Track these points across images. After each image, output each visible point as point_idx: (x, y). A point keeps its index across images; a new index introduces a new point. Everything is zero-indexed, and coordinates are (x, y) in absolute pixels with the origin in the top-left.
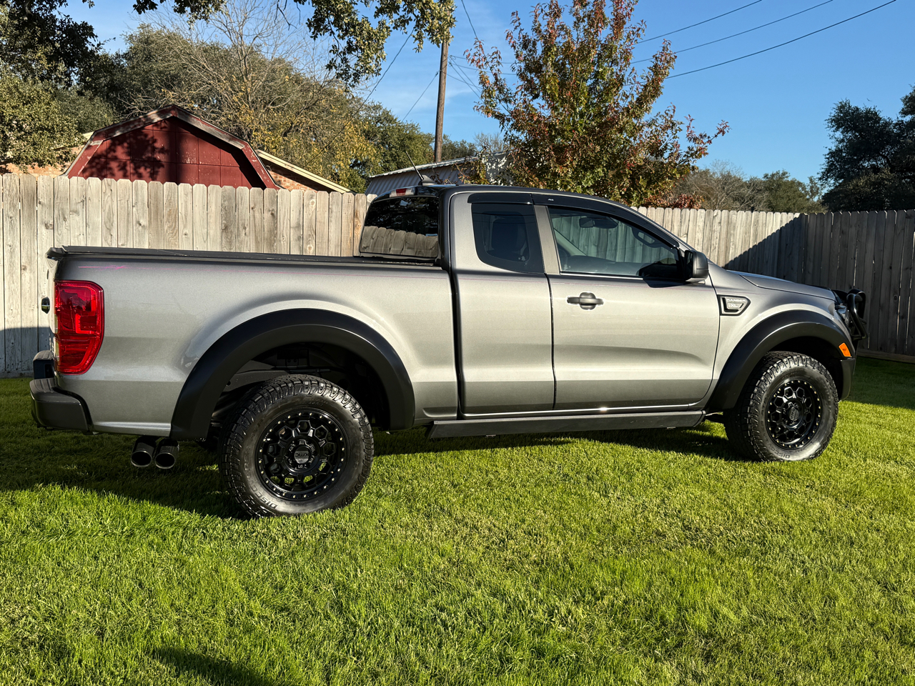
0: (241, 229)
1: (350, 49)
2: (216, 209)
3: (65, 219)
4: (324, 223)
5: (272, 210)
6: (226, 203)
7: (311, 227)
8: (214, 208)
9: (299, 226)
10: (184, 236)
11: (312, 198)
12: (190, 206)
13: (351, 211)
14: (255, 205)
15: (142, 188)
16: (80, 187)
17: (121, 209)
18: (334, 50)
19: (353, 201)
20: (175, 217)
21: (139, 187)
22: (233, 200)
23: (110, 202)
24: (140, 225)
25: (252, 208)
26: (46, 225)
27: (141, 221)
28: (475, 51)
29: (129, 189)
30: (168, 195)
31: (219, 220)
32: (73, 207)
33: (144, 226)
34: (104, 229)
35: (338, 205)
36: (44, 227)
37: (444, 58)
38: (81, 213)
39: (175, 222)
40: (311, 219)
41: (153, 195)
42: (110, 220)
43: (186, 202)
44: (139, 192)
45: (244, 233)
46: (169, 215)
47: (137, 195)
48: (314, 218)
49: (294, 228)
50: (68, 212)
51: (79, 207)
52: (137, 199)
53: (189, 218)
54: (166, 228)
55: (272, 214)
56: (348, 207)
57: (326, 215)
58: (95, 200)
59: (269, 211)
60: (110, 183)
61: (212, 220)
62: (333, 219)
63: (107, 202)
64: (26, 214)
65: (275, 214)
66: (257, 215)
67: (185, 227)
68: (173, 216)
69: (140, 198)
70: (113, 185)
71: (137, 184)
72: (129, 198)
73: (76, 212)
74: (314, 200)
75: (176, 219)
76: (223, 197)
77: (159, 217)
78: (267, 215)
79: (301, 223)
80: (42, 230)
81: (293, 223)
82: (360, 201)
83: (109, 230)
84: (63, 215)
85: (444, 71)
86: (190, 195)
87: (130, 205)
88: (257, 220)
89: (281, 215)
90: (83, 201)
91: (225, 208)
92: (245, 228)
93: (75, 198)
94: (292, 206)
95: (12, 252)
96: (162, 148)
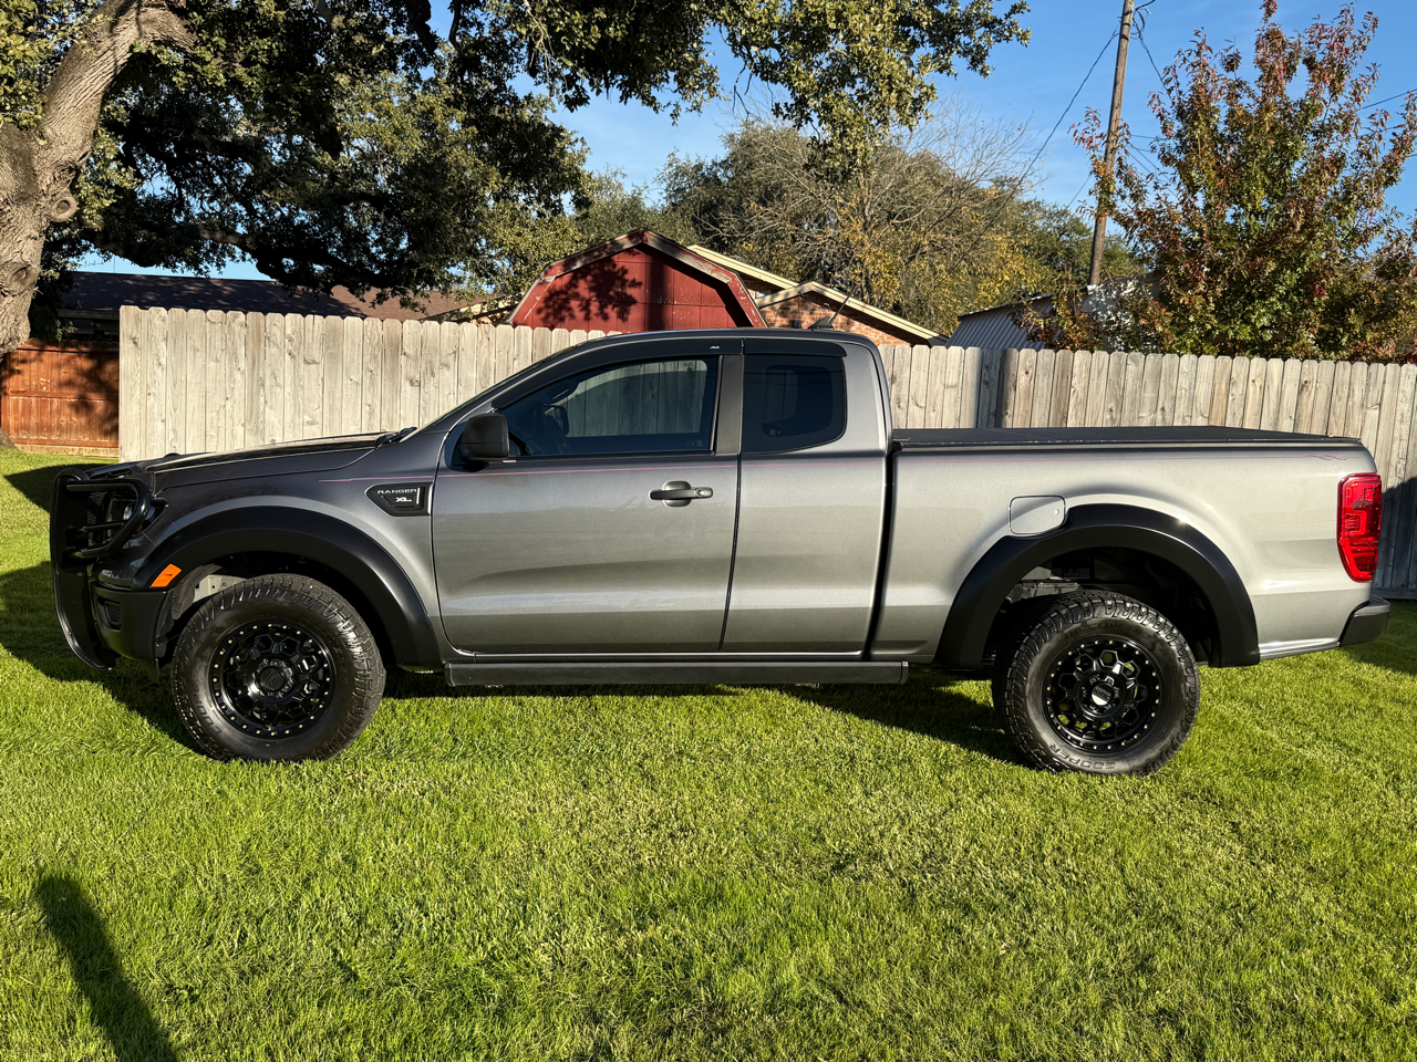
3: (433, 374)
15: (526, 337)
16: (451, 335)
21: (522, 336)
23: (486, 354)
26: (411, 381)
28: (1085, 125)
29: (510, 337)
32: (444, 360)
36: (408, 384)
38: (452, 366)
41: (538, 346)
44: (522, 341)
47: (519, 344)
50: (437, 365)
51: (451, 359)
58: (470, 352)
60: (488, 330)
63: (483, 353)
64: (388, 367)
69: (522, 349)
70: (490, 332)
71: (519, 331)
73: (447, 366)
80: (407, 386)
84: (432, 369)
87: (511, 358)
90: (455, 352)
93: (446, 349)
95: (371, 413)
96: (634, 281)
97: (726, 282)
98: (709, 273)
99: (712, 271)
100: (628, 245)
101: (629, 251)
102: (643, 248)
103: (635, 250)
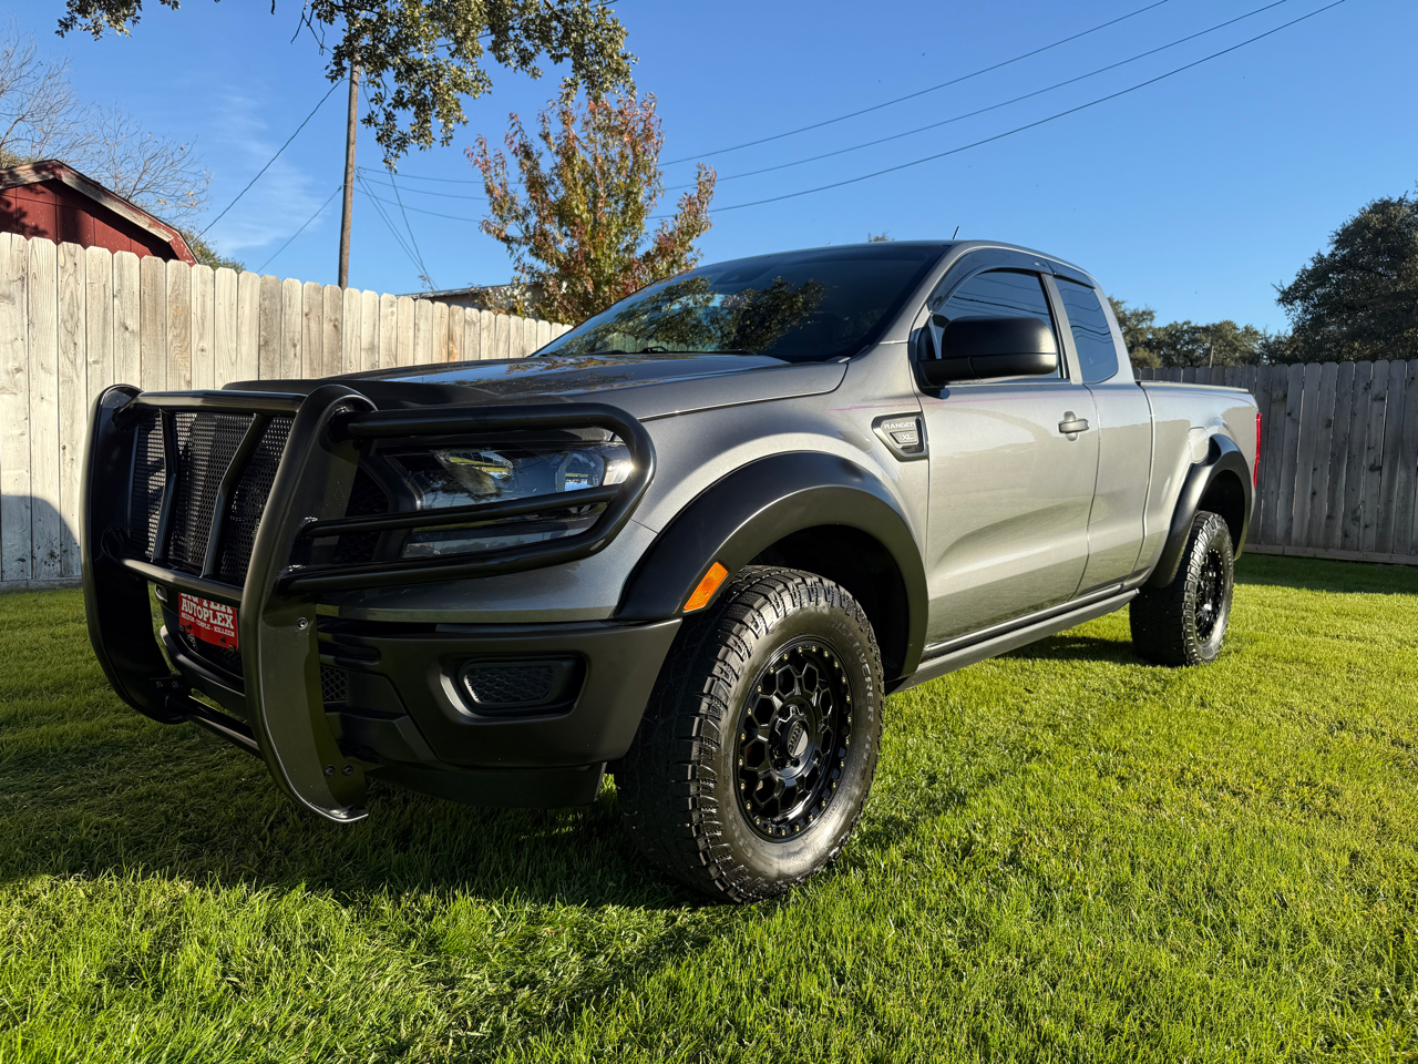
0: (289, 346)
1: (399, 102)
2: (251, 310)
4: (408, 346)
5: (336, 320)
6: (267, 302)
7: (390, 350)
8: (249, 311)
9: (373, 348)
10: (199, 353)
11: (392, 306)
12: (209, 304)
13: (444, 331)
14: (310, 310)
15: (130, 266)
16: (15, 254)
17: (93, 299)
18: (378, 99)
19: (446, 316)
20: (186, 320)
21: (126, 262)
22: (278, 300)
23: (72, 285)
24: (127, 329)
25: (306, 315)
27: (128, 322)
29: (108, 264)
30: (175, 282)
31: (255, 331)
33: (133, 331)
34: (62, 332)
35: (427, 319)
37: (350, 170)
38: (17, 300)
39: (186, 328)
40: (390, 338)
41: (148, 279)
42: (72, 317)
43: (204, 296)
44: (125, 272)
45: (293, 353)
46: (176, 317)
47: (121, 276)
48: (394, 336)
49: (367, 350)
51: (15, 288)
52: (121, 284)
53: (209, 323)
54: (170, 338)
55: (335, 326)
56: (441, 324)
57: (411, 333)
58: (45, 280)
59: (331, 320)
60: (72, 251)
61: (245, 329)
62: (421, 342)
63: (67, 284)
65: (339, 326)
66: (313, 325)
67: (201, 337)
68: (182, 318)
69: (126, 283)
70: (78, 256)
71: (121, 258)
72: (107, 281)
73: (9, 298)
74: (394, 309)
75: (186, 325)
76: (263, 293)
77: (158, 317)
78: (328, 327)
79: (376, 343)
81: (365, 343)
82: (457, 317)
83: (72, 334)
85: (349, 185)
86: (210, 285)
87: (109, 294)
88: (312, 334)
89: (347, 328)
90: (22, 279)
91: (264, 312)
92: (295, 346)
93: (7, 272)
94: (363, 315)
96: (36, 228)
97: (167, 240)
98: (145, 227)
99: (150, 226)
100: (33, 178)
101: (30, 187)
102: (55, 185)
103: (39, 187)
